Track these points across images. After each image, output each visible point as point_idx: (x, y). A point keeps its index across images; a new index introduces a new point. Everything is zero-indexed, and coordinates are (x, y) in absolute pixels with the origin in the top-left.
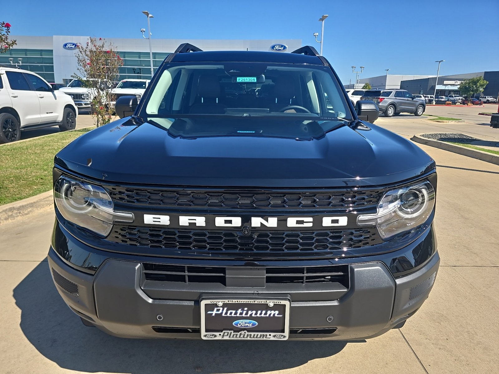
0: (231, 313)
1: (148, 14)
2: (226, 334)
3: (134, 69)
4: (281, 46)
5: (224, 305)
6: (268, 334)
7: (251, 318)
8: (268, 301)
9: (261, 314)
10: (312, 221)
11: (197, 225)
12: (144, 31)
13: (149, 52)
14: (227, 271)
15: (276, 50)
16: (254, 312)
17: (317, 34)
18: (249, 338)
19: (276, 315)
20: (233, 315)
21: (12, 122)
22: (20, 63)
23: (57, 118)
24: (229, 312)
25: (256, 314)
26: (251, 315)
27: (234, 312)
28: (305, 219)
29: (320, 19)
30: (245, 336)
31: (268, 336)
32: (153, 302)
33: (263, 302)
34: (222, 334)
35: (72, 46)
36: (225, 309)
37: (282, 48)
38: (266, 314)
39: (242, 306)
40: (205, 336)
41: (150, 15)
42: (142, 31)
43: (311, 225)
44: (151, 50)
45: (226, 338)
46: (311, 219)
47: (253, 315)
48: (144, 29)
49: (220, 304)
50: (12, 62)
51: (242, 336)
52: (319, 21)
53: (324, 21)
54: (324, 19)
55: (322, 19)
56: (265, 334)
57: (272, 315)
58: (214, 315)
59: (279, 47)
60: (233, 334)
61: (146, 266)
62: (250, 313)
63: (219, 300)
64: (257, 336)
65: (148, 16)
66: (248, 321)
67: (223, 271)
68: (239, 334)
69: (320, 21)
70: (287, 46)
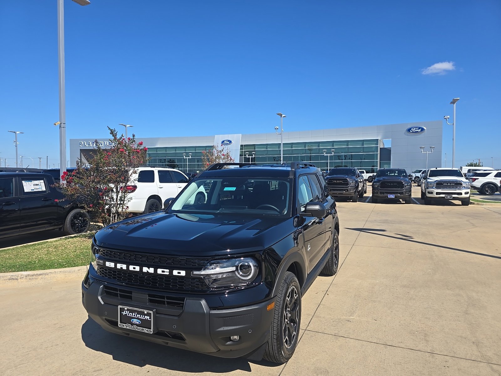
0: (130, 315)
1: (281, 115)
2: (128, 326)
3: (274, 158)
4: (418, 128)
5: (128, 310)
6: (145, 329)
7: (138, 318)
8: (144, 310)
9: (142, 317)
10: (168, 271)
11: (123, 269)
12: (277, 129)
13: (280, 143)
14: (133, 293)
15: (413, 132)
16: (139, 315)
17: (449, 117)
18: (137, 330)
19: (148, 319)
20: (131, 316)
21: (156, 205)
22: (190, 157)
23: (190, 202)
24: (130, 314)
25: (140, 317)
26: (138, 317)
27: (131, 314)
28: (165, 270)
29: (451, 102)
30: (135, 328)
31: (145, 330)
32: (104, 304)
33: (142, 310)
34: (126, 325)
35: (227, 142)
36: (128, 312)
37: (420, 130)
38: (144, 317)
39: (135, 311)
40: (120, 325)
41: (283, 116)
42: (275, 129)
43: (168, 273)
44: (282, 142)
45: (128, 328)
46: (168, 270)
47: (139, 317)
48: (278, 127)
49: (126, 309)
50: (184, 156)
51: (134, 328)
52: (450, 104)
53: (455, 104)
54: (455, 102)
55: (453, 102)
56: (143, 328)
57: (147, 319)
58: (124, 314)
59: (416, 129)
60: (130, 326)
61: (105, 287)
62: (138, 315)
63: (125, 307)
64: (140, 329)
65: (281, 117)
66: (137, 320)
67: (131, 293)
68: (133, 326)
69: (452, 104)
70: (425, 128)
